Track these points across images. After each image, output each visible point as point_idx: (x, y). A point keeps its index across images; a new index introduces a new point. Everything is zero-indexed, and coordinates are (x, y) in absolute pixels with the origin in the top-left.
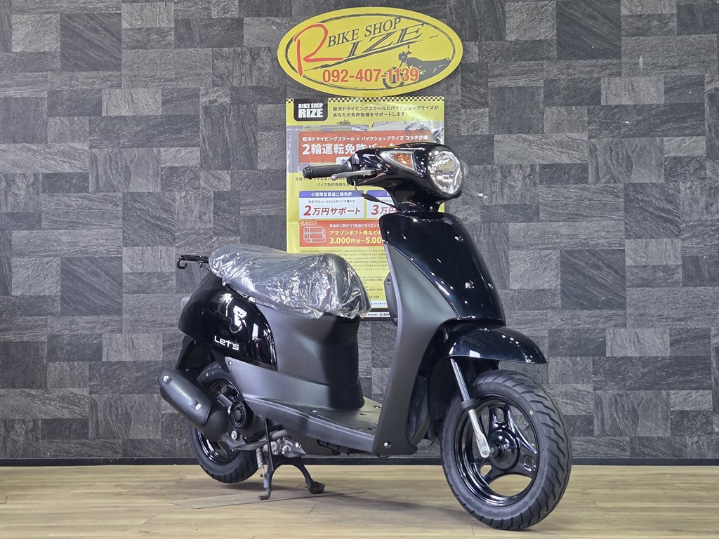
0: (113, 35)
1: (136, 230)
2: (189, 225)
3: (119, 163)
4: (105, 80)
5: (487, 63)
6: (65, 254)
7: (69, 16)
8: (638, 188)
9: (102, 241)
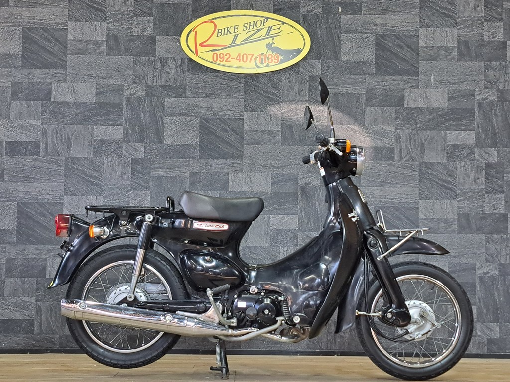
0: (61, 44)
1: (74, 184)
2: (113, 182)
3: (63, 135)
4: (54, 75)
5: (327, 75)
6: (21, 200)
7: (29, 29)
8: (428, 165)
9: (48, 191)
